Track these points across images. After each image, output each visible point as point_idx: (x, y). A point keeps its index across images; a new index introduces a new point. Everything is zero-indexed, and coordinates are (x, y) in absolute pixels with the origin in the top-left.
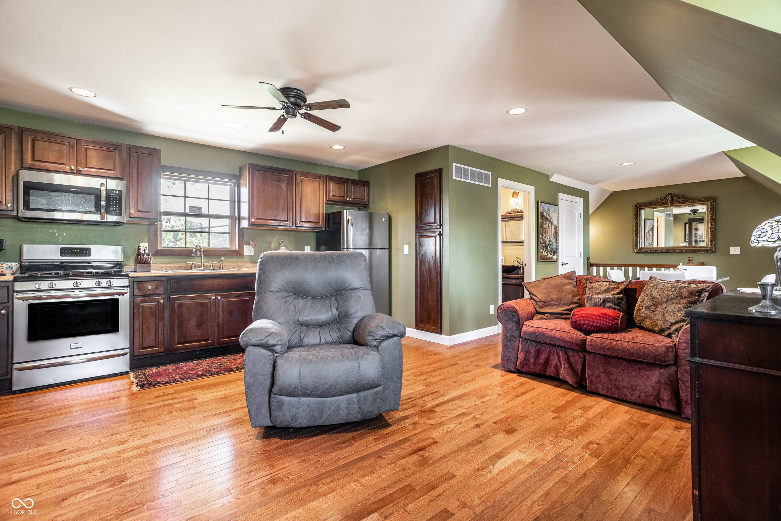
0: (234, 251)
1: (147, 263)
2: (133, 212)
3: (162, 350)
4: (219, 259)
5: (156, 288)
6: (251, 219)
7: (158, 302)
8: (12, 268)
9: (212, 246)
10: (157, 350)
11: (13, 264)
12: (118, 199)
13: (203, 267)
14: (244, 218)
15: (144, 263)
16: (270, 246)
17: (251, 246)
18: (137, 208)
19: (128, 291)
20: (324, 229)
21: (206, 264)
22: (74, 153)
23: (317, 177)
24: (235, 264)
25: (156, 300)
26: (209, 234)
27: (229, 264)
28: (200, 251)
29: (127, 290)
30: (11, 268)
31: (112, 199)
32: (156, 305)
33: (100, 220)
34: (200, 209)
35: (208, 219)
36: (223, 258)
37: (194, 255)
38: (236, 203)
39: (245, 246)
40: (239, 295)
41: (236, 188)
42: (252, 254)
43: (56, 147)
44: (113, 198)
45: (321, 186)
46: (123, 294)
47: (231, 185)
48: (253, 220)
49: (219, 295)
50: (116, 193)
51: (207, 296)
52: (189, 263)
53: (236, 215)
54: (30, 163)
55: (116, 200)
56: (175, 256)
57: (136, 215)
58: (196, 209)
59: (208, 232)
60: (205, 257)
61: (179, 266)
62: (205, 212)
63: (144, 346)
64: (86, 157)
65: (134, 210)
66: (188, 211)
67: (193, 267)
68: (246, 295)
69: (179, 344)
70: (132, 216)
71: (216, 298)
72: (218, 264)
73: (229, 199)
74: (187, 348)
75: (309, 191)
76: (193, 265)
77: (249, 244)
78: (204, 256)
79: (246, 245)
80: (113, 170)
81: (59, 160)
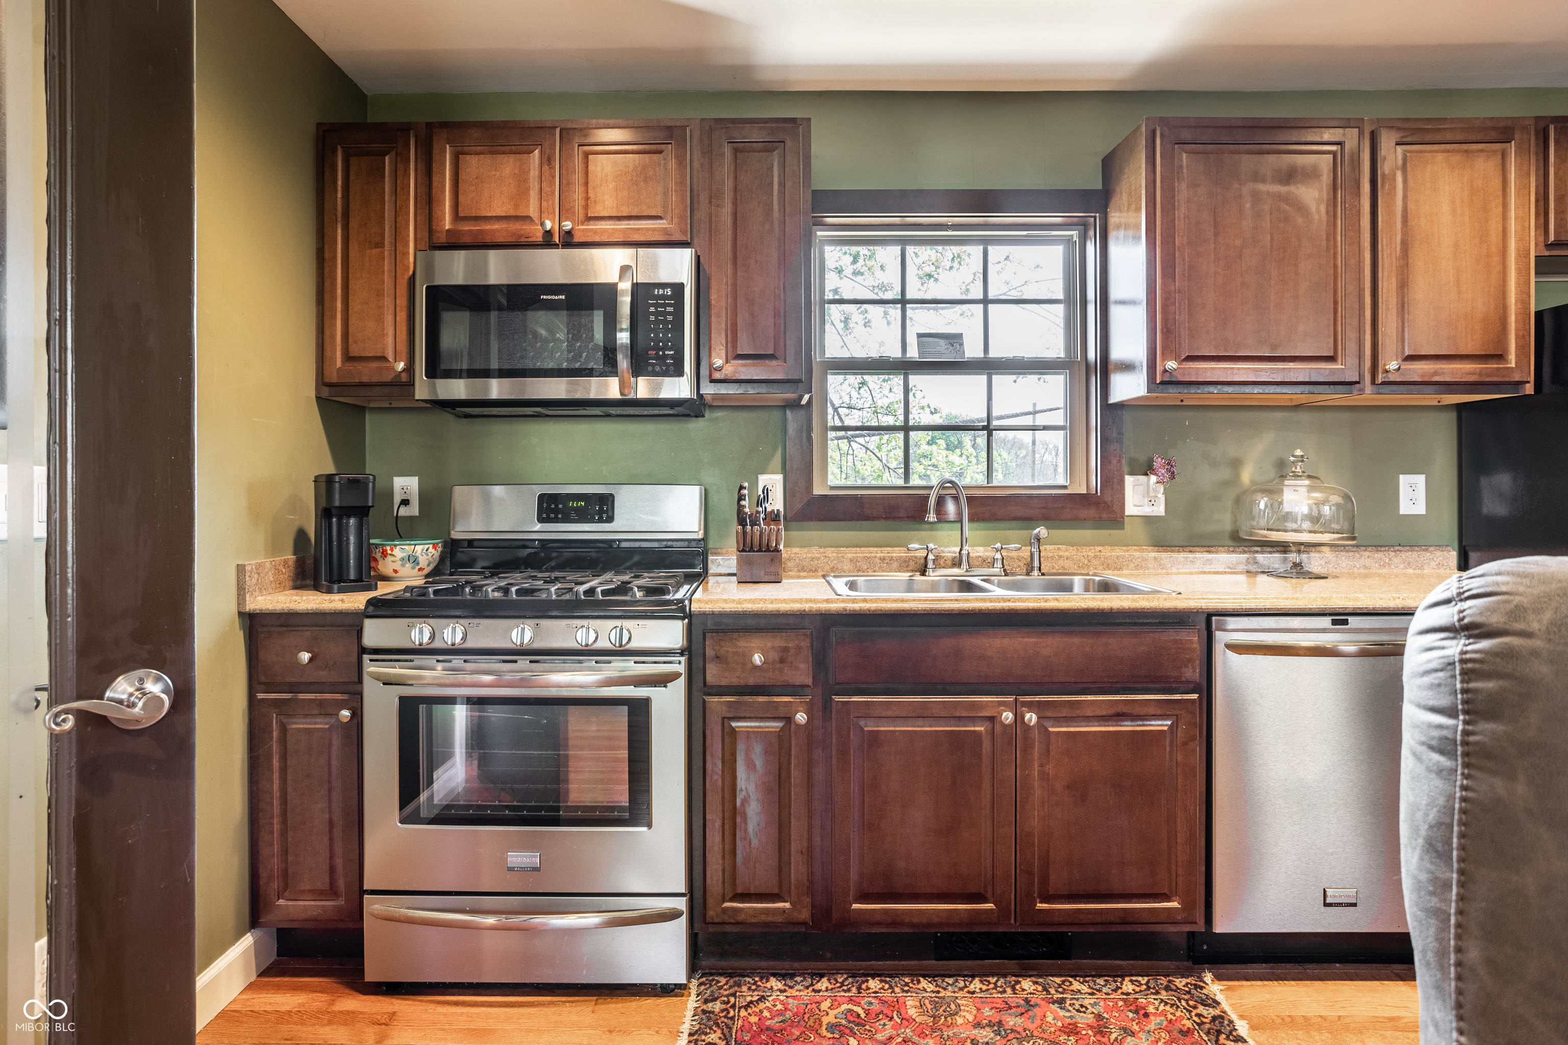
0: (1084, 500)
1: (768, 550)
2: (718, 362)
3: (804, 915)
4: (1024, 533)
5: (782, 660)
6: (1164, 359)
7: (789, 720)
8: (416, 561)
9: (999, 479)
10: (784, 911)
11: (419, 548)
12: (670, 318)
13: (965, 566)
14: (1127, 367)
15: (760, 550)
16: (1237, 476)
17: (1153, 478)
18: (735, 347)
19: (681, 668)
20: (1529, 389)
21: (978, 551)
22: (554, 177)
23: (1493, 135)
24: (1090, 552)
25: (782, 712)
26: (990, 435)
27: (1067, 551)
28: (956, 498)
29: (679, 666)
30: (412, 559)
31: (652, 318)
32: (782, 729)
33: (619, 396)
34: (955, 339)
35: (984, 378)
36: (1042, 531)
37: (932, 517)
38: (1091, 309)
39: (1129, 480)
40: (1120, 709)
41: (1090, 248)
42: (1159, 510)
43: (508, 165)
44: (656, 314)
45: (1512, 176)
46: (662, 681)
47: (1069, 241)
48: (1171, 365)
49: (1031, 706)
50: (664, 297)
51: (981, 706)
52: (916, 548)
53: (1091, 355)
54: (448, 231)
55: (666, 322)
56: (867, 518)
57: (729, 370)
58: (942, 342)
59: (984, 428)
60: (975, 525)
61: (883, 559)
62: (972, 350)
63: (739, 890)
64: (586, 183)
65: (723, 353)
66: (913, 353)
67: (930, 565)
68: (1152, 710)
69: (864, 898)
70: (717, 375)
71: (1019, 717)
72: (1025, 553)
73: (1061, 296)
74: (895, 919)
75: (1446, 208)
76: (931, 557)
77: (1147, 469)
78: (971, 520)
79: (1132, 473)
80: (659, 218)
81: (516, 207)
